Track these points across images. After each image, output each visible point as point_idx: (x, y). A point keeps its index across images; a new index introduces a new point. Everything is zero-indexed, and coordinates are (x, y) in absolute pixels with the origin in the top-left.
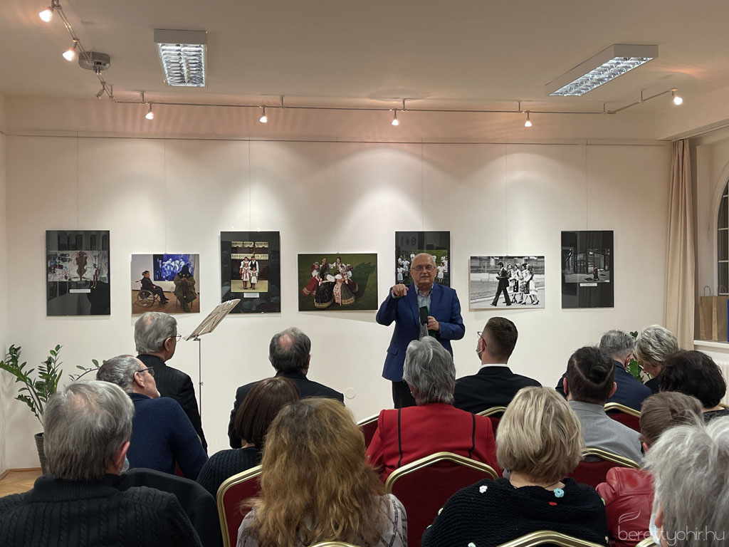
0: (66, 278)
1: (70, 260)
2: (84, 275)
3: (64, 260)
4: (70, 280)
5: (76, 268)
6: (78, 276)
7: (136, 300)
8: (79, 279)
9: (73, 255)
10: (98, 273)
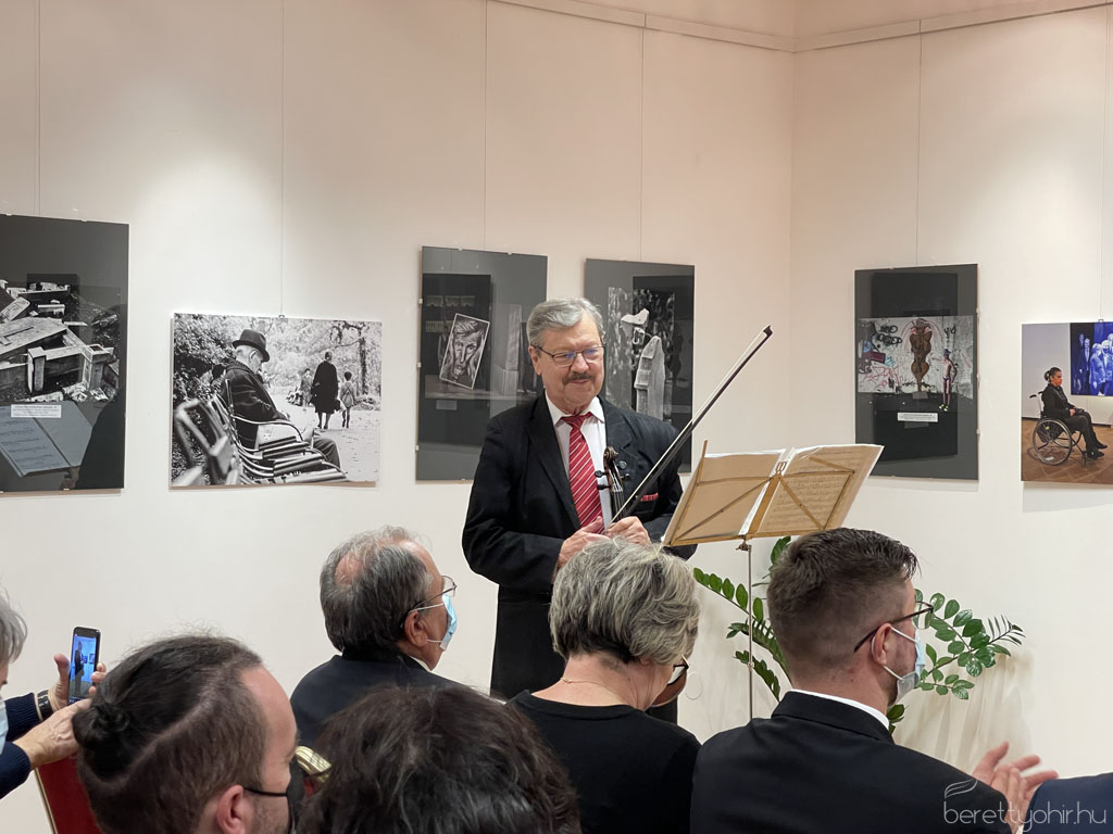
0: (891, 383)
1: (899, 340)
2: (925, 379)
3: (888, 342)
4: (898, 389)
5: (910, 358)
6: (914, 380)
7: (1029, 445)
8: (916, 389)
9: (904, 327)
10: (952, 374)
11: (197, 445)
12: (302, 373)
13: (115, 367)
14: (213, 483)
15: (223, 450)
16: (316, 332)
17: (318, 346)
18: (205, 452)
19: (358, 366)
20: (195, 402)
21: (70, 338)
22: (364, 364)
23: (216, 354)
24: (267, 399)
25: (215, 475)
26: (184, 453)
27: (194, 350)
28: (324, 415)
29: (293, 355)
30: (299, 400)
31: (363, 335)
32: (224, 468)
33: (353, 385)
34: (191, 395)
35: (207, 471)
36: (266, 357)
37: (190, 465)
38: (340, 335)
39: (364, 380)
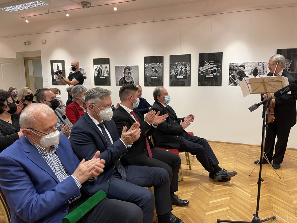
11: (233, 80)
12: (251, 70)
13: (220, 71)
14: (235, 85)
15: (237, 81)
16: (254, 64)
17: (254, 66)
18: (234, 81)
19: (262, 69)
20: (233, 75)
21: (214, 67)
22: (263, 68)
23: (236, 68)
24: (245, 74)
25: (235, 84)
26: (231, 81)
27: (232, 68)
28: (255, 76)
29: (250, 68)
30: (250, 74)
31: (263, 64)
32: (237, 83)
33: (261, 72)
34: (232, 74)
35: (234, 84)
36: (245, 68)
37: (231, 83)
38: (259, 64)
39: (263, 71)
